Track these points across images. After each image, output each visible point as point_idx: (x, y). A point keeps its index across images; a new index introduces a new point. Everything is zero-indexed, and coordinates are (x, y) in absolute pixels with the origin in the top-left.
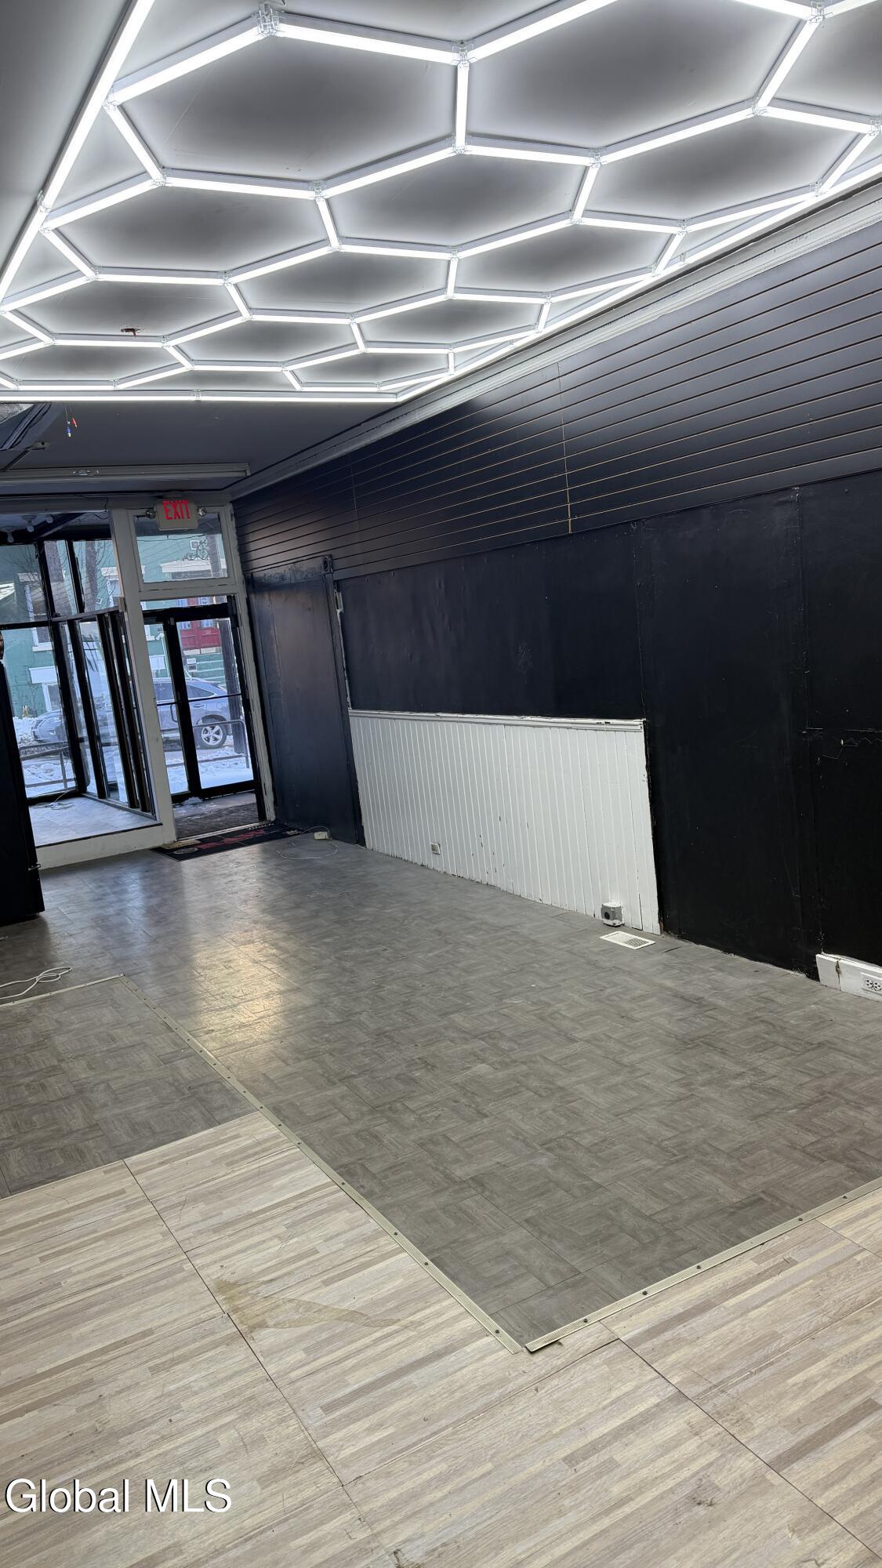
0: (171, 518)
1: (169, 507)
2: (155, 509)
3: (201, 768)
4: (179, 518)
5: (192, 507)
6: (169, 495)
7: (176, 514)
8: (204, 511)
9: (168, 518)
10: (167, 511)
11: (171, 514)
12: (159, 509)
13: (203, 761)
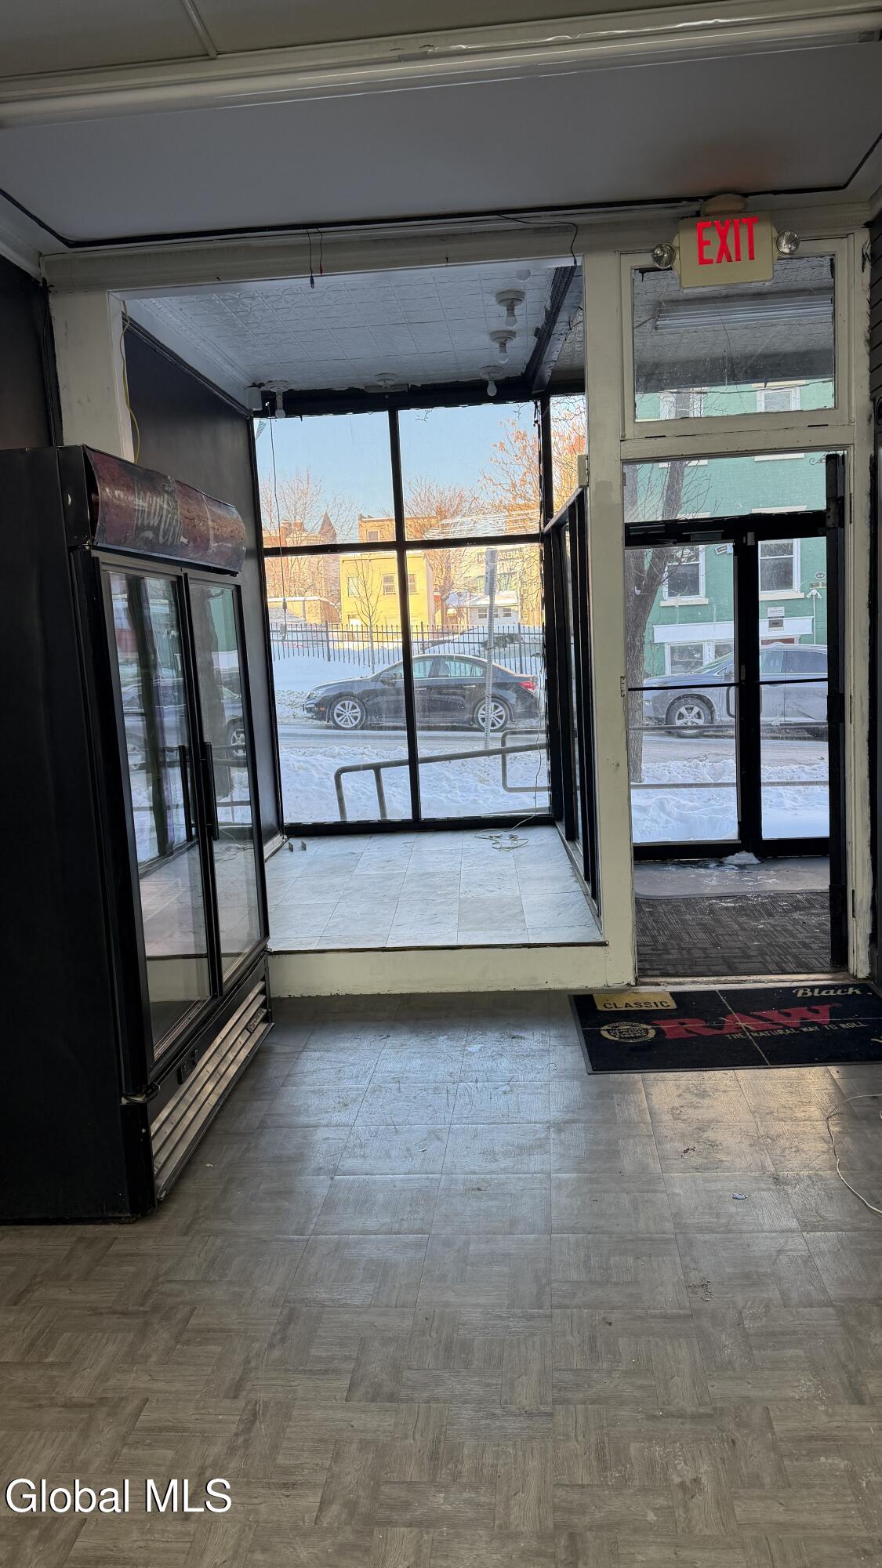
0: (710, 262)
1: (712, 235)
2: (675, 243)
3: (766, 794)
4: (729, 260)
5: (764, 233)
6: (712, 206)
7: (724, 250)
8: (792, 241)
9: (703, 261)
10: (702, 244)
11: (712, 252)
12: (686, 242)
13: (772, 784)
